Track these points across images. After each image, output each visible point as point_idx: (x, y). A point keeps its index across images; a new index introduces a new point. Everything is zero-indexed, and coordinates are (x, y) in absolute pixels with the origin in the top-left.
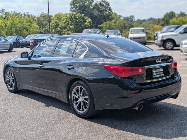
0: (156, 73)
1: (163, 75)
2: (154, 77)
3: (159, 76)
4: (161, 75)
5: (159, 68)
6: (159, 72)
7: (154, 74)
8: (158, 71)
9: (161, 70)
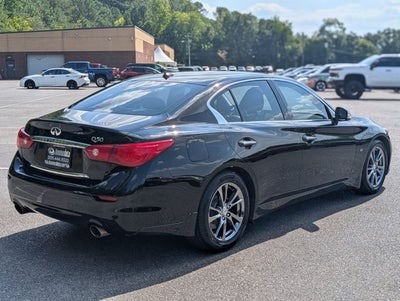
0: (55, 156)
1: (68, 166)
2: (47, 162)
3: (58, 164)
4: (63, 165)
5: (63, 150)
6: (61, 157)
7: (49, 157)
8: (59, 153)
9: (67, 154)
